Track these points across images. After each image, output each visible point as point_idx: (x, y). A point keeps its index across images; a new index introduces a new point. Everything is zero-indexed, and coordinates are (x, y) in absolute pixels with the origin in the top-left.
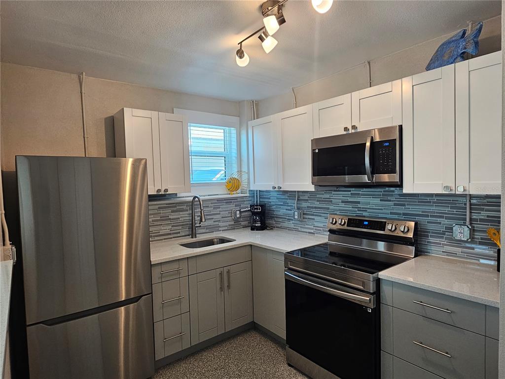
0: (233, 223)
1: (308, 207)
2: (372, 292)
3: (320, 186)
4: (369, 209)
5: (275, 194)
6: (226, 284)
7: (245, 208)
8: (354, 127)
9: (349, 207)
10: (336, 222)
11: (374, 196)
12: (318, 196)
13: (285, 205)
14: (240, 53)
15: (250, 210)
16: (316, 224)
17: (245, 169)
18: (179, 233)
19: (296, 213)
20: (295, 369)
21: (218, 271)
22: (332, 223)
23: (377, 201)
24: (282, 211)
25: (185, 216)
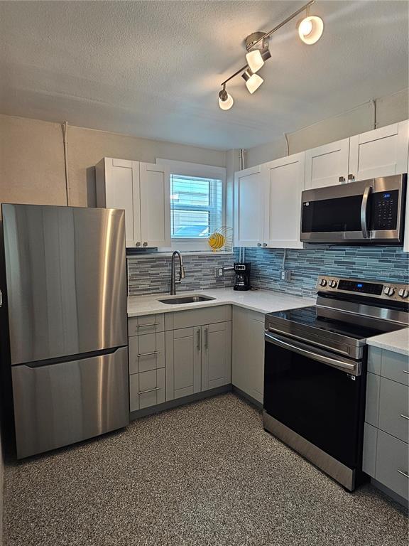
0: (215, 281)
1: (297, 267)
2: (357, 358)
3: (310, 243)
4: (365, 270)
5: (262, 253)
6: (203, 344)
7: (228, 266)
8: (351, 177)
9: (343, 268)
10: (326, 283)
11: (372, 256)
12: (308, 255)
13: (272, 265)
14: (223, 95)
15: (234, 269)
16: (305, 286)
17: (230, 224)
18: (158, 289)
19: (283, 274)
20: (272, 434)
21: (196, 329)
22: (321, 285)
23: (375, 262)
24: (268, 271)
25: (164, 272)
